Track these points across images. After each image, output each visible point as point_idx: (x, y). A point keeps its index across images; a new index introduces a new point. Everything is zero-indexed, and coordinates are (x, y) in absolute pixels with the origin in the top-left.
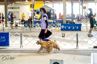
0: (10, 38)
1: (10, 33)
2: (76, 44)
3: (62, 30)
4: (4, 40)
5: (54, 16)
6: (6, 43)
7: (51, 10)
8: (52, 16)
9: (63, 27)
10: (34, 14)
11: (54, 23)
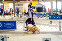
0: (17, 24)
1: (17, 21)
2: (59, 28)
3: (50, 19)
4: (13, 26)
5: (45, 10)
6: (15, 27)
7: (43, 6)
8: (43, 10)
9: (50, 17)
11: (45, 14)
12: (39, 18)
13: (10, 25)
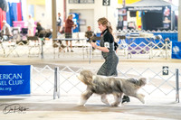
2: (175, 92)
4: (20, 82)
6: (24, 89)
10: (125, 17)
12: (134, 53)
13: (7, 81)
